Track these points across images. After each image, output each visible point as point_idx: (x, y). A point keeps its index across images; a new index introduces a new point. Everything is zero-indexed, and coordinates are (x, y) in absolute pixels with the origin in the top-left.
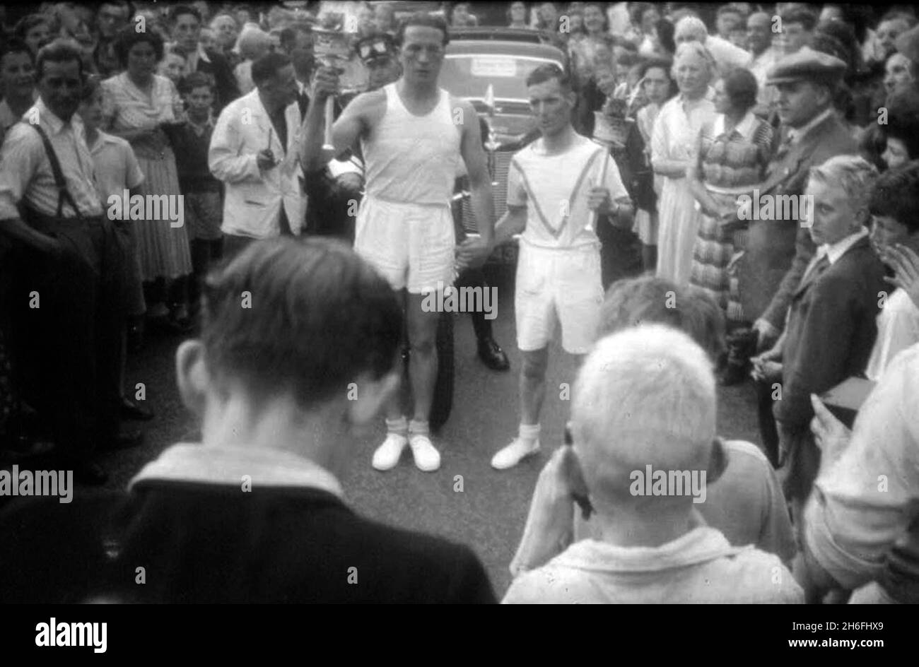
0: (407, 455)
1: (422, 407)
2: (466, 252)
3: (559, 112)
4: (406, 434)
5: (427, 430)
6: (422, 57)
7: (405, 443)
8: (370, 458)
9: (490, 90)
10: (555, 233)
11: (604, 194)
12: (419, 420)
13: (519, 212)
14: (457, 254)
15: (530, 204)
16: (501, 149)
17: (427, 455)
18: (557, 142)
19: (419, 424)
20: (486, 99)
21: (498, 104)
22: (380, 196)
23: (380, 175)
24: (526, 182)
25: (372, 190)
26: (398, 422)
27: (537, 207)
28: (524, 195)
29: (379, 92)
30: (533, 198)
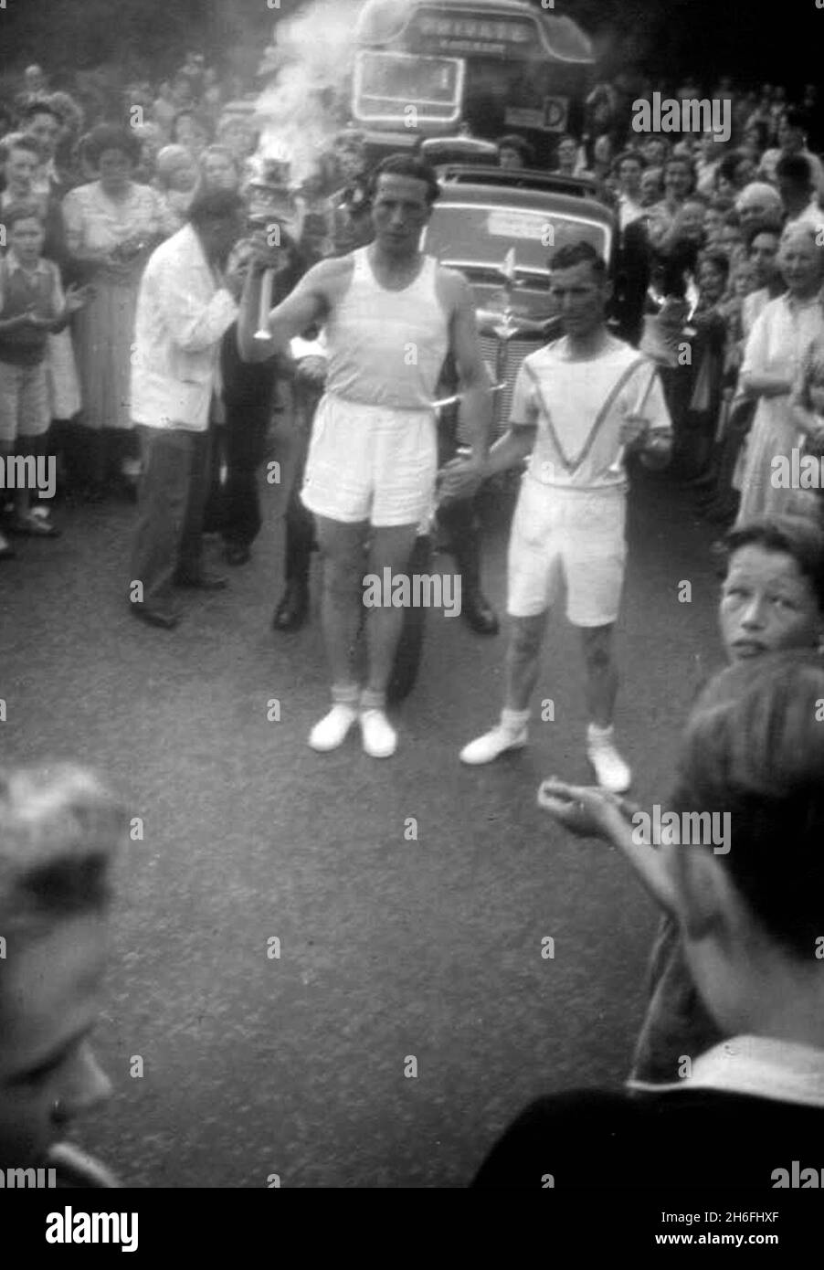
0: (354, 733)
1: (379, 673)
2: (453, 475)
3: (589, 306)
4: (357, 706)
5: (382, 703)
6: (396, 217)
7: (353, 720)
8: (308, 732)
9: (511, 255)
10: (570, 466)
11: (642, 426)
12: (374, 690)
13: (526, 432)
14: (439, 482)
15: (542, 424)
16: (516, 337)
17: (380, 737)
18: (585, 346)
19: (373, 695)
20: (504, 268)
21: (519, 275)
22: (344, 395)
23: (343, 369)
24: (539, 394)
25: (334, 386)
26: (347, 690)
27: (551, 429)
28: (534, 411)
29: (346, 259)
30: (547, 415)
